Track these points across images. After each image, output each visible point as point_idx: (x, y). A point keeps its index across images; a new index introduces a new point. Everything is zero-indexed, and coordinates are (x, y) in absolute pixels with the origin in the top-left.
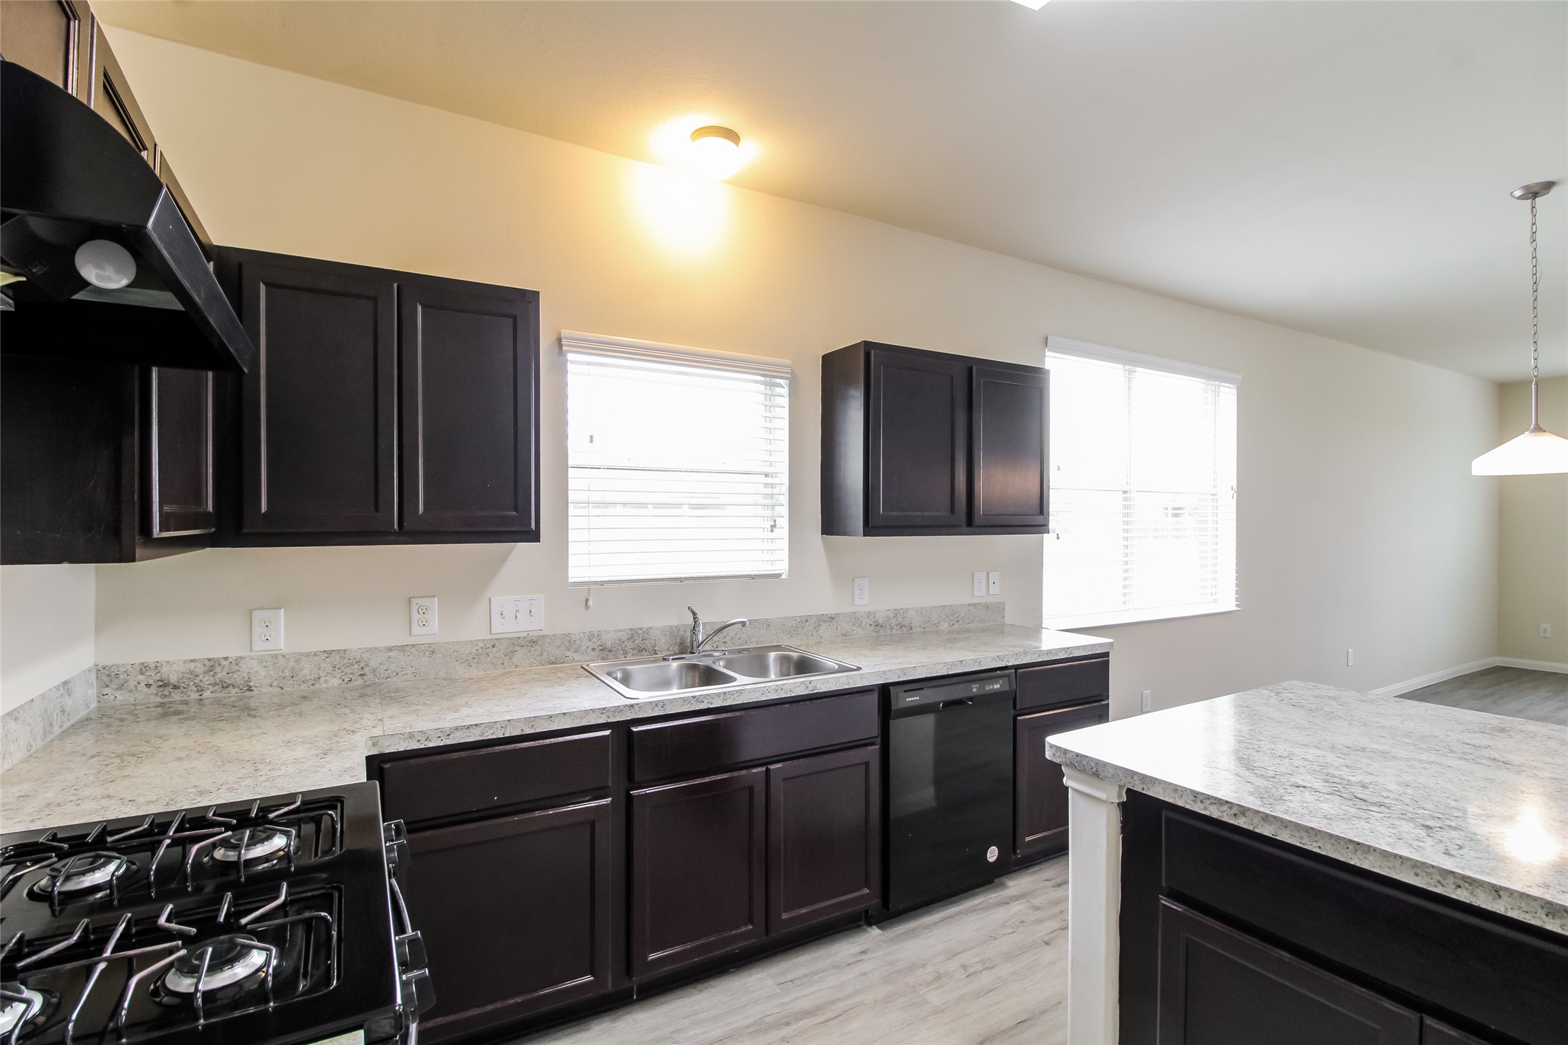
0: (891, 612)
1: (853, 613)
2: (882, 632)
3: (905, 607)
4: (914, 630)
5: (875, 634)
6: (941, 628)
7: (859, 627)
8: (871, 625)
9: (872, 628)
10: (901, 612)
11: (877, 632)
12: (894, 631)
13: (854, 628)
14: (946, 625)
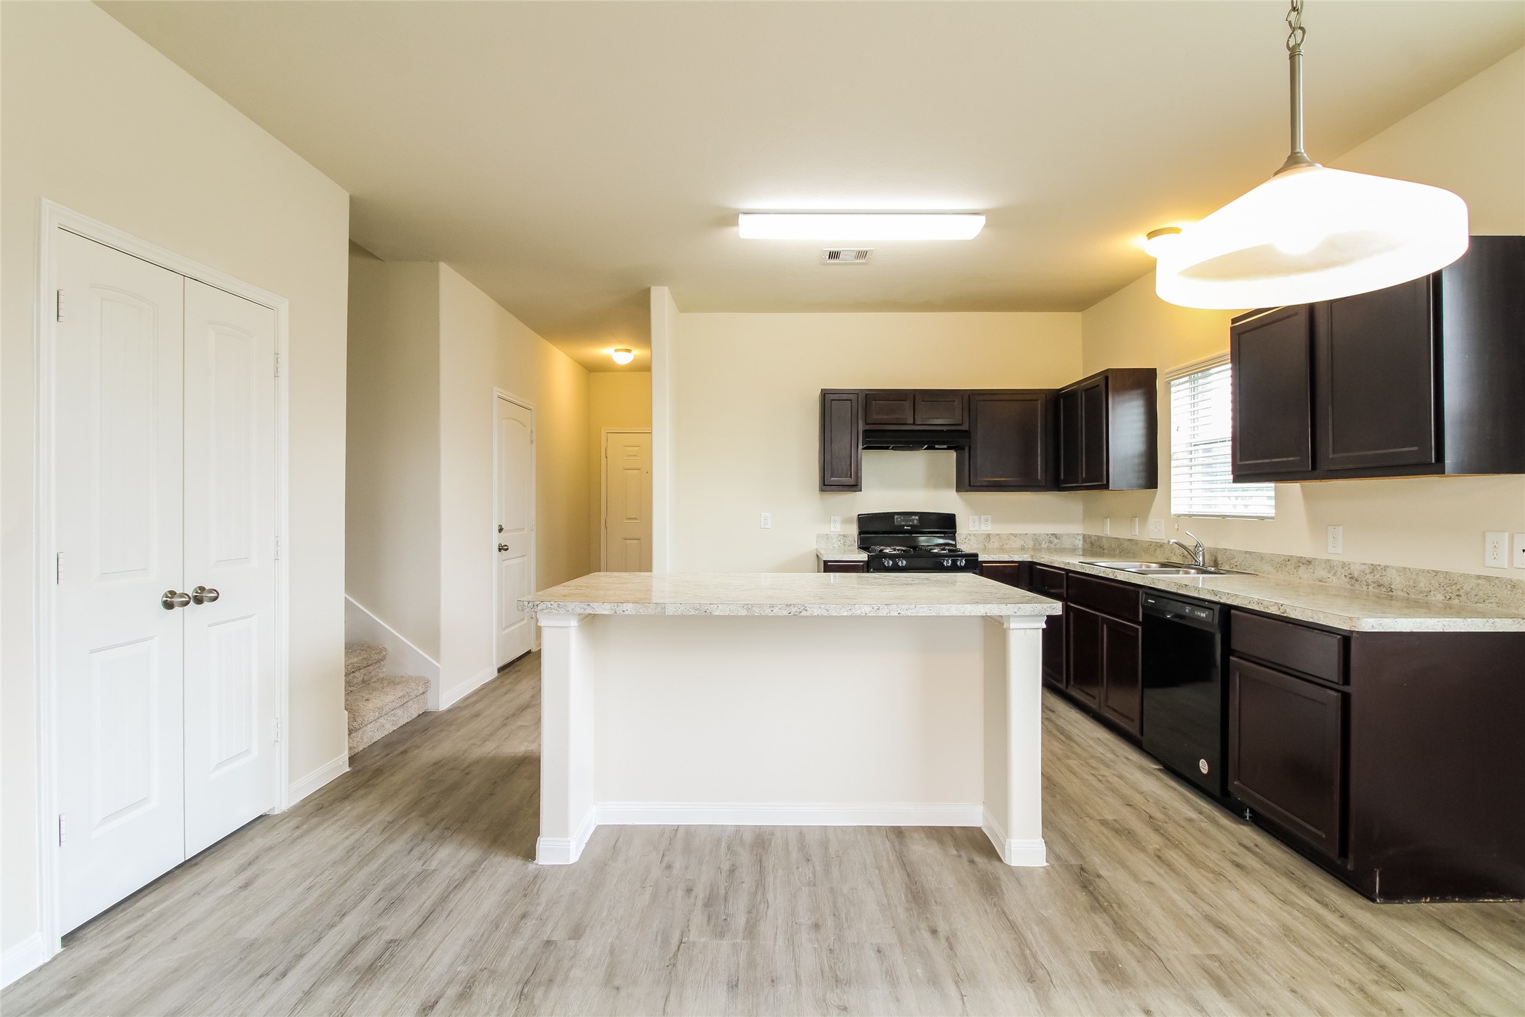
0: (1366, 566)
1: (1329, 560)
2: (1357, 586)
3: (1383, 564)
4: (1394, 594)
5: (1349, 586)
6: (1432, 598)
7: (1333, 575)
8: (1345, 576)
9: (1347, 580)
10: (1379, 568)
11: (1352, 585)
12: (1371, 588)
13: (1329, 575)
14: (1440, 597)
